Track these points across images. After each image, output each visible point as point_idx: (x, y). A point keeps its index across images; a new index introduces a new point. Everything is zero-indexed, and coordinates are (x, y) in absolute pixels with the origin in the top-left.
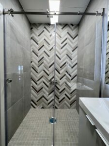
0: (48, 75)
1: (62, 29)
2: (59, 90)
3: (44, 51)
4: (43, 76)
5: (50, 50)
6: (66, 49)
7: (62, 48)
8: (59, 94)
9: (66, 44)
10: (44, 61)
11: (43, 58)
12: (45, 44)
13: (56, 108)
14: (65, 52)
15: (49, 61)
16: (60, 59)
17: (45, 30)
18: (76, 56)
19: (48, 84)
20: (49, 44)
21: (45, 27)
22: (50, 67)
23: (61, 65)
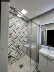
0: (15, 43)
1: (22, 20)
2: (20, 49)
3: (13, 29)
4: (11, 44)
5: (16, 29)
6: (23, 30)
7: (22, 29)
8: (20, 51)
9: (23, 28)
10: (13, 35)
11: (12, 33)
12: (13, 25)
13: (19, 59)
14: (23, 31)
15: (15, 35)
16: (21, 34)
17: (13, 17)
18: (27, 34)
19: (14, 48)
20: (16, 26)
21: (13, 16)
22: (16, 38)
23: (21, 37)
